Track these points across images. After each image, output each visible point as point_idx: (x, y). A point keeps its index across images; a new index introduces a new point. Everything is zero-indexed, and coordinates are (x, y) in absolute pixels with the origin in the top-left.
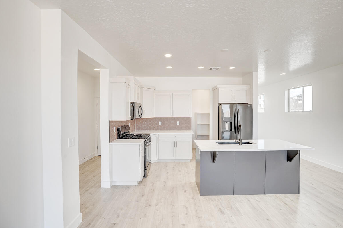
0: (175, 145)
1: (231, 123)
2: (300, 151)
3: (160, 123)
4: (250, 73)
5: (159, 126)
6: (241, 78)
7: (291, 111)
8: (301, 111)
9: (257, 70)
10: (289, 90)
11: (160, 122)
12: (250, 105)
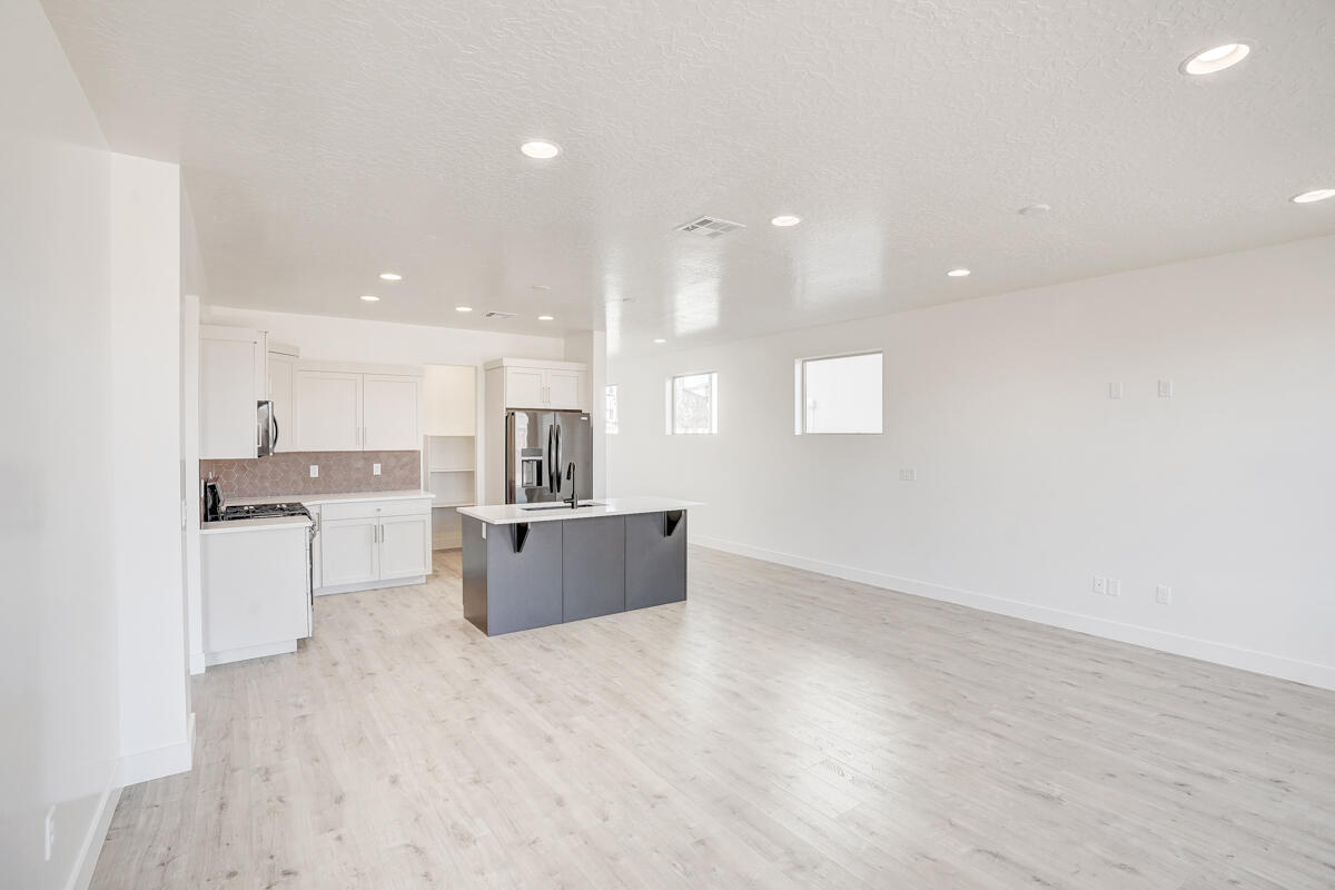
0: (377, 534)
1: (540, 464)
2: (685, 511)
3: (314, 471)
4: (587, 334)
5: (307, 479)
6: (562, 341)
7: (678, 431)
8: (706, 431)
9: (603, 328)
10: (674, 378)
11: (312, 467)
12: (588, 415)
